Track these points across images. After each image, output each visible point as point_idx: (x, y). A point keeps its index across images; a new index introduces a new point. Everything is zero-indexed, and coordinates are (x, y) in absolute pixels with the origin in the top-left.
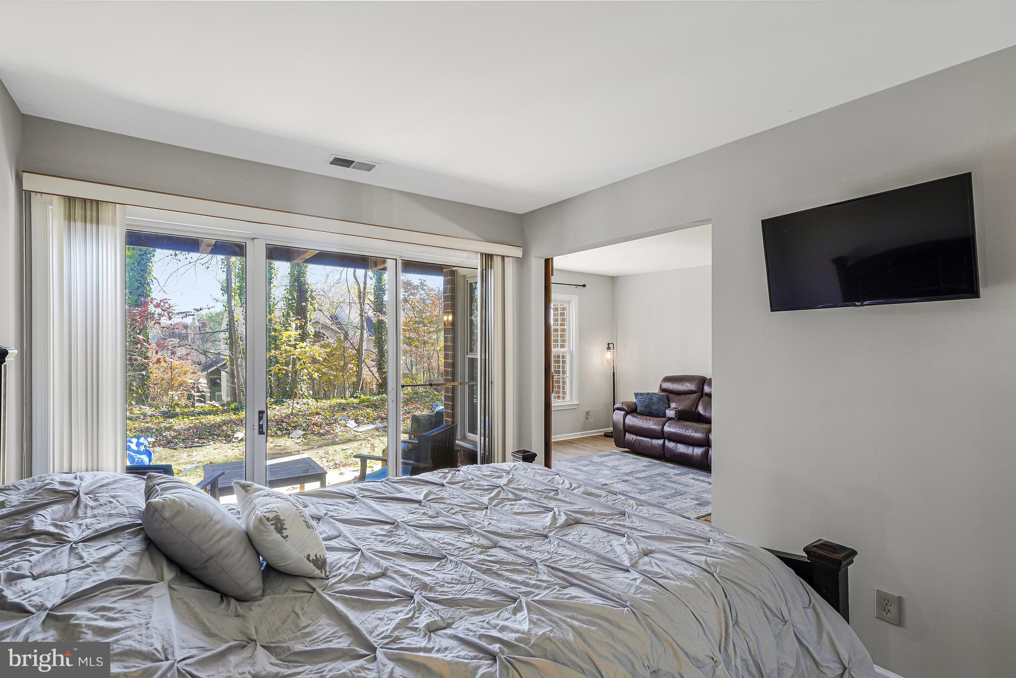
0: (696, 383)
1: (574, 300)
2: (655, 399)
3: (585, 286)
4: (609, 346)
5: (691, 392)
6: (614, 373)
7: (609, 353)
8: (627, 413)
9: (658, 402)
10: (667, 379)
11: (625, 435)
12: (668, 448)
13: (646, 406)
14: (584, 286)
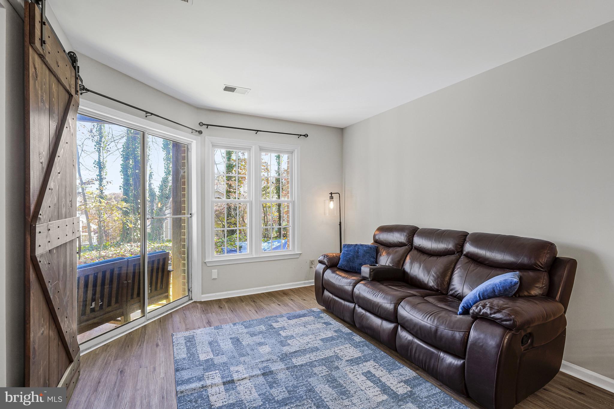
0: (405, 234)
1: (296, 151)
2: (361, 252)
3: (308, 136)
4: (332, 195)
5: (400, 245)
6: (340, 223)
7: (332, 202)
8: (327, 267)
9: (364, 256)
10: (383, 229)
11: (323, 292)
12: (357, 313)
13: (349, 261)
14: (306, 136)
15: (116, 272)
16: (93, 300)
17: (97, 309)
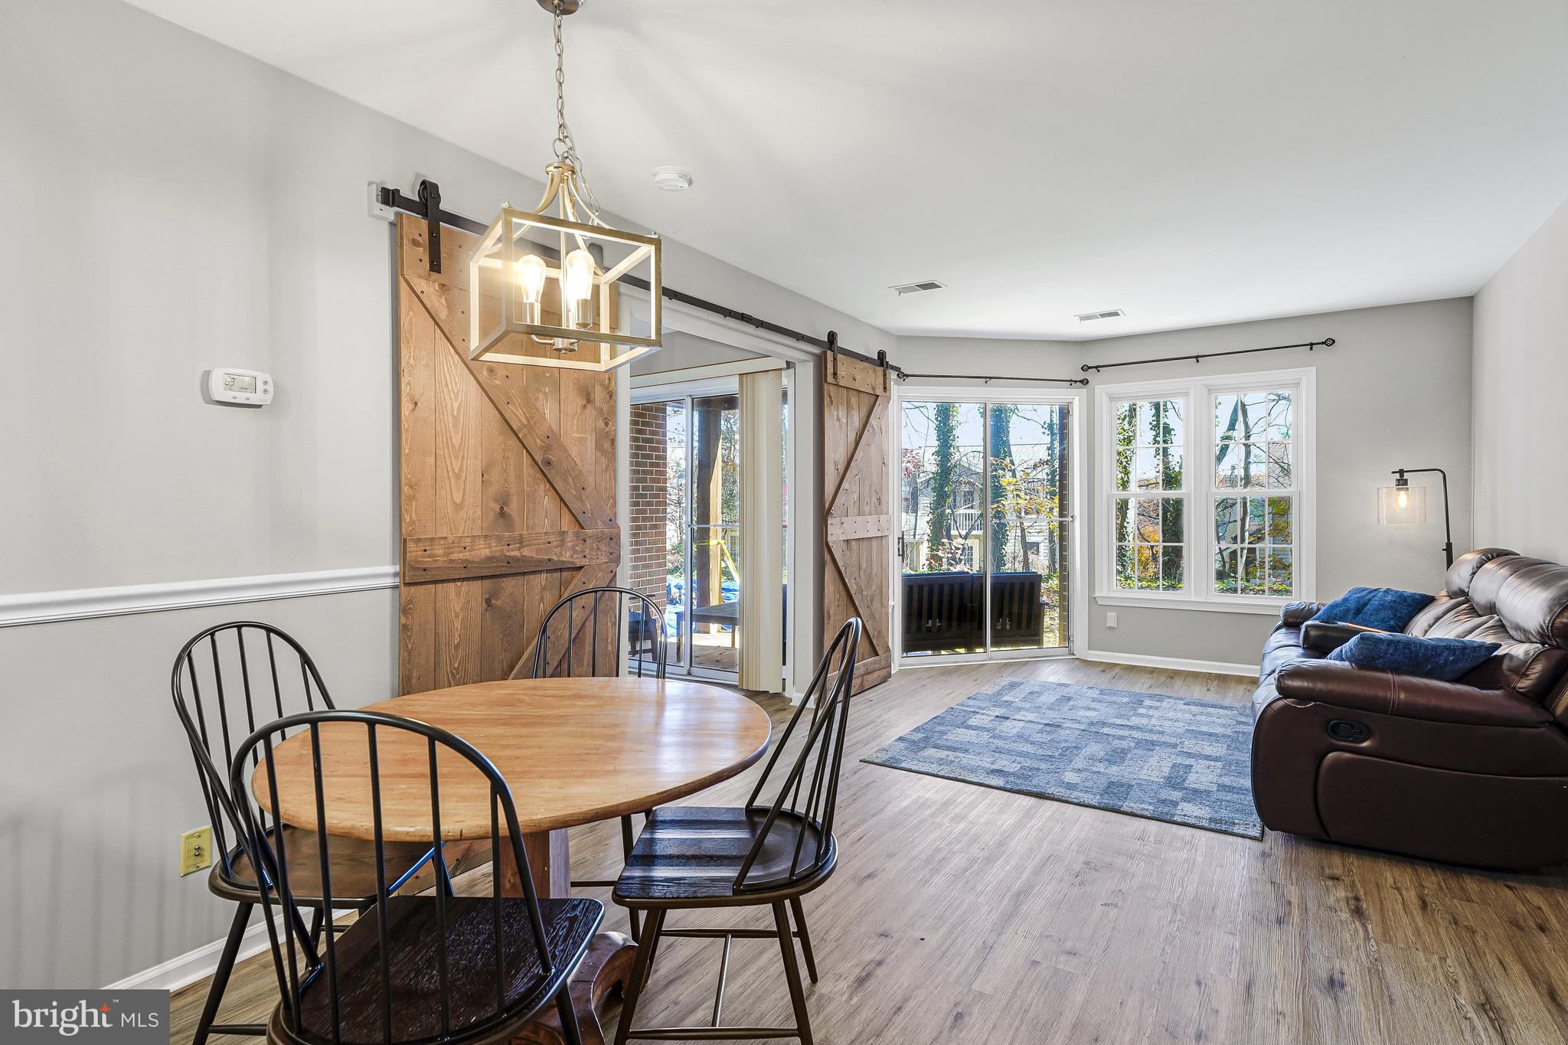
1: (1304, 380)
3: (1333, 342)
4: (1402, 476)
6: (1449, 545)
7: (1402, 493)
14: (1330, 342)
15: (956, 589)
16: (930, 617)
17: (934, 630)
